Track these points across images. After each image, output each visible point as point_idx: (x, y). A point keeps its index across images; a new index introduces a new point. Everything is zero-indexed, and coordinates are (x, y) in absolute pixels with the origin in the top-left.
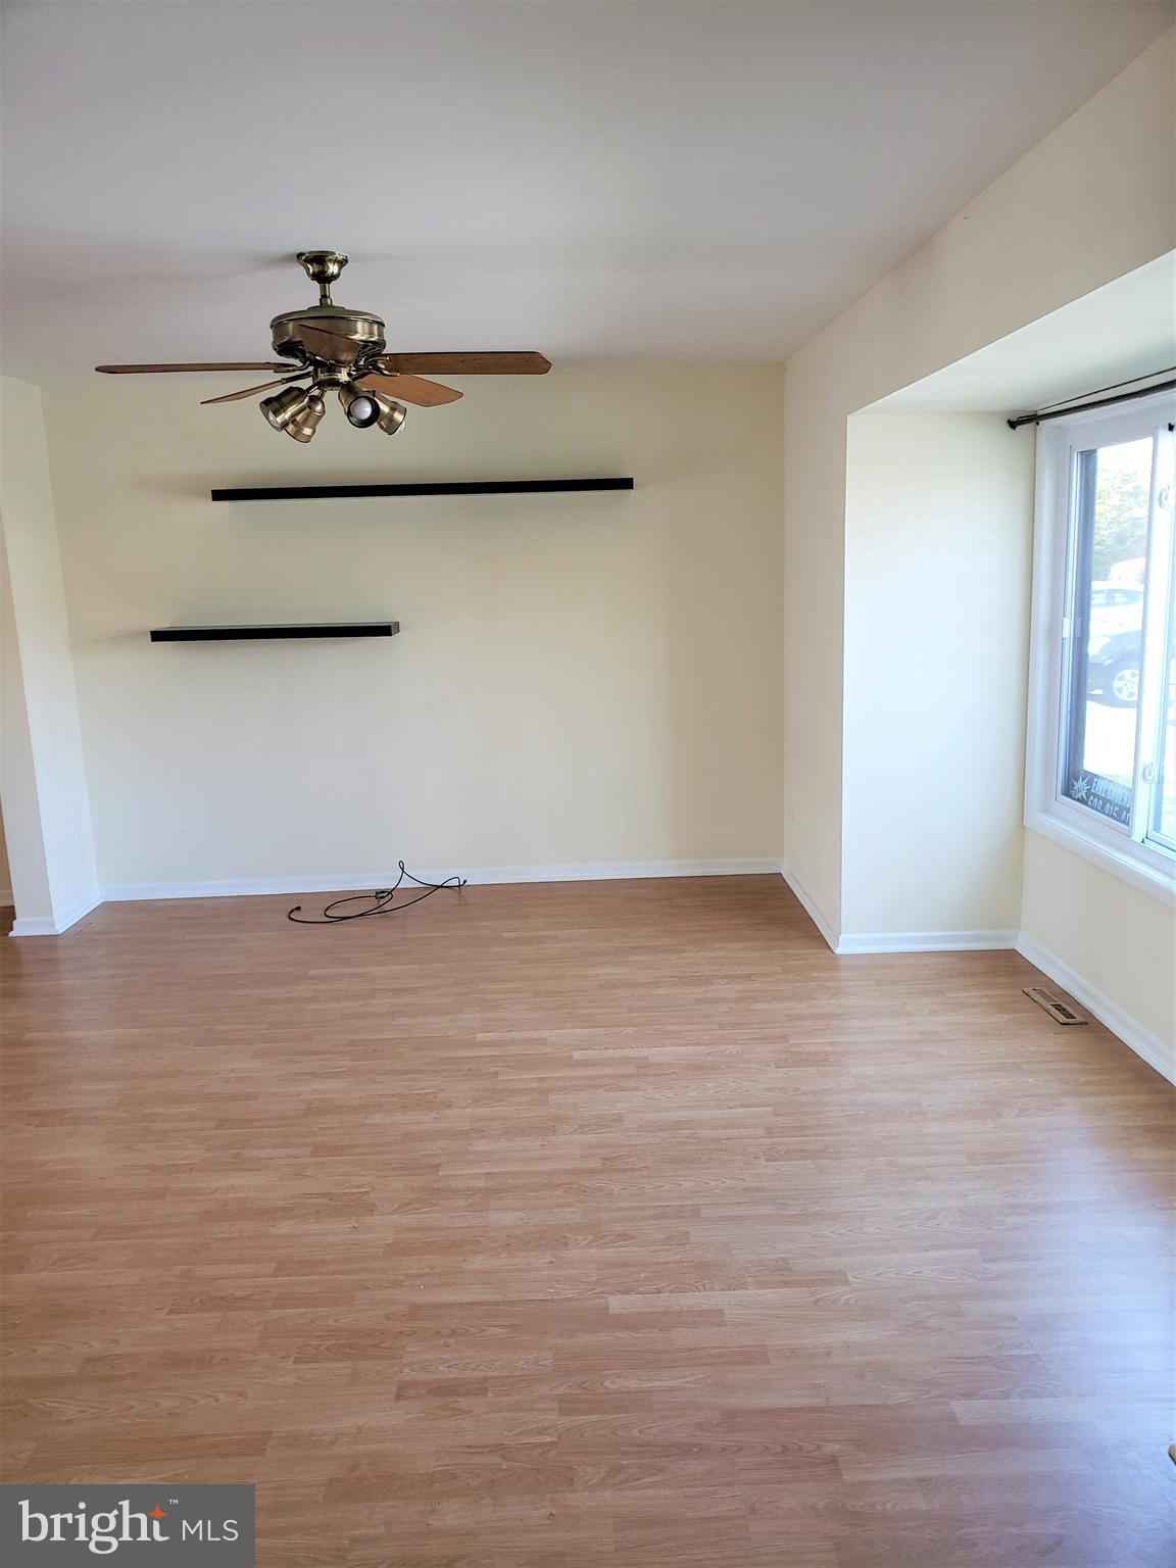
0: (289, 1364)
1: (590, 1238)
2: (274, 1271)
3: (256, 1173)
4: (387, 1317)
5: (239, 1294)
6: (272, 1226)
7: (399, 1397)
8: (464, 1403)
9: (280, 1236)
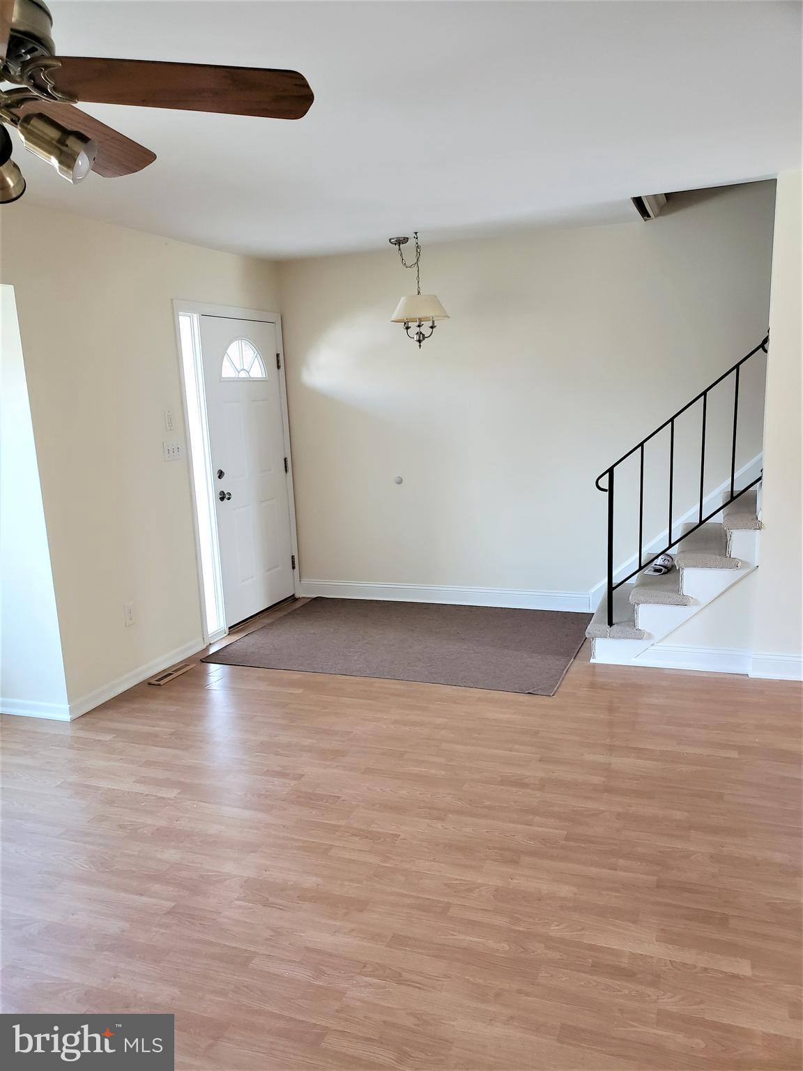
0: (343, 797)
1: (139, 831)
2: (331, 849)
3: (310, 945)
4: (285, 809)
5: (357, 839)
6: (318, 885)
7: (302, 776)
8: (278, 769)
9: (317, 875)
